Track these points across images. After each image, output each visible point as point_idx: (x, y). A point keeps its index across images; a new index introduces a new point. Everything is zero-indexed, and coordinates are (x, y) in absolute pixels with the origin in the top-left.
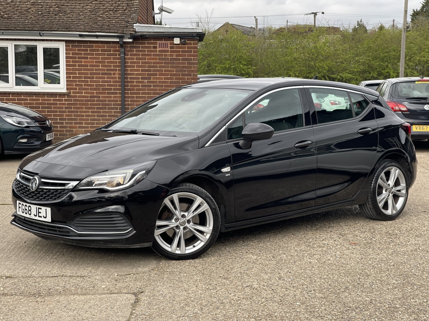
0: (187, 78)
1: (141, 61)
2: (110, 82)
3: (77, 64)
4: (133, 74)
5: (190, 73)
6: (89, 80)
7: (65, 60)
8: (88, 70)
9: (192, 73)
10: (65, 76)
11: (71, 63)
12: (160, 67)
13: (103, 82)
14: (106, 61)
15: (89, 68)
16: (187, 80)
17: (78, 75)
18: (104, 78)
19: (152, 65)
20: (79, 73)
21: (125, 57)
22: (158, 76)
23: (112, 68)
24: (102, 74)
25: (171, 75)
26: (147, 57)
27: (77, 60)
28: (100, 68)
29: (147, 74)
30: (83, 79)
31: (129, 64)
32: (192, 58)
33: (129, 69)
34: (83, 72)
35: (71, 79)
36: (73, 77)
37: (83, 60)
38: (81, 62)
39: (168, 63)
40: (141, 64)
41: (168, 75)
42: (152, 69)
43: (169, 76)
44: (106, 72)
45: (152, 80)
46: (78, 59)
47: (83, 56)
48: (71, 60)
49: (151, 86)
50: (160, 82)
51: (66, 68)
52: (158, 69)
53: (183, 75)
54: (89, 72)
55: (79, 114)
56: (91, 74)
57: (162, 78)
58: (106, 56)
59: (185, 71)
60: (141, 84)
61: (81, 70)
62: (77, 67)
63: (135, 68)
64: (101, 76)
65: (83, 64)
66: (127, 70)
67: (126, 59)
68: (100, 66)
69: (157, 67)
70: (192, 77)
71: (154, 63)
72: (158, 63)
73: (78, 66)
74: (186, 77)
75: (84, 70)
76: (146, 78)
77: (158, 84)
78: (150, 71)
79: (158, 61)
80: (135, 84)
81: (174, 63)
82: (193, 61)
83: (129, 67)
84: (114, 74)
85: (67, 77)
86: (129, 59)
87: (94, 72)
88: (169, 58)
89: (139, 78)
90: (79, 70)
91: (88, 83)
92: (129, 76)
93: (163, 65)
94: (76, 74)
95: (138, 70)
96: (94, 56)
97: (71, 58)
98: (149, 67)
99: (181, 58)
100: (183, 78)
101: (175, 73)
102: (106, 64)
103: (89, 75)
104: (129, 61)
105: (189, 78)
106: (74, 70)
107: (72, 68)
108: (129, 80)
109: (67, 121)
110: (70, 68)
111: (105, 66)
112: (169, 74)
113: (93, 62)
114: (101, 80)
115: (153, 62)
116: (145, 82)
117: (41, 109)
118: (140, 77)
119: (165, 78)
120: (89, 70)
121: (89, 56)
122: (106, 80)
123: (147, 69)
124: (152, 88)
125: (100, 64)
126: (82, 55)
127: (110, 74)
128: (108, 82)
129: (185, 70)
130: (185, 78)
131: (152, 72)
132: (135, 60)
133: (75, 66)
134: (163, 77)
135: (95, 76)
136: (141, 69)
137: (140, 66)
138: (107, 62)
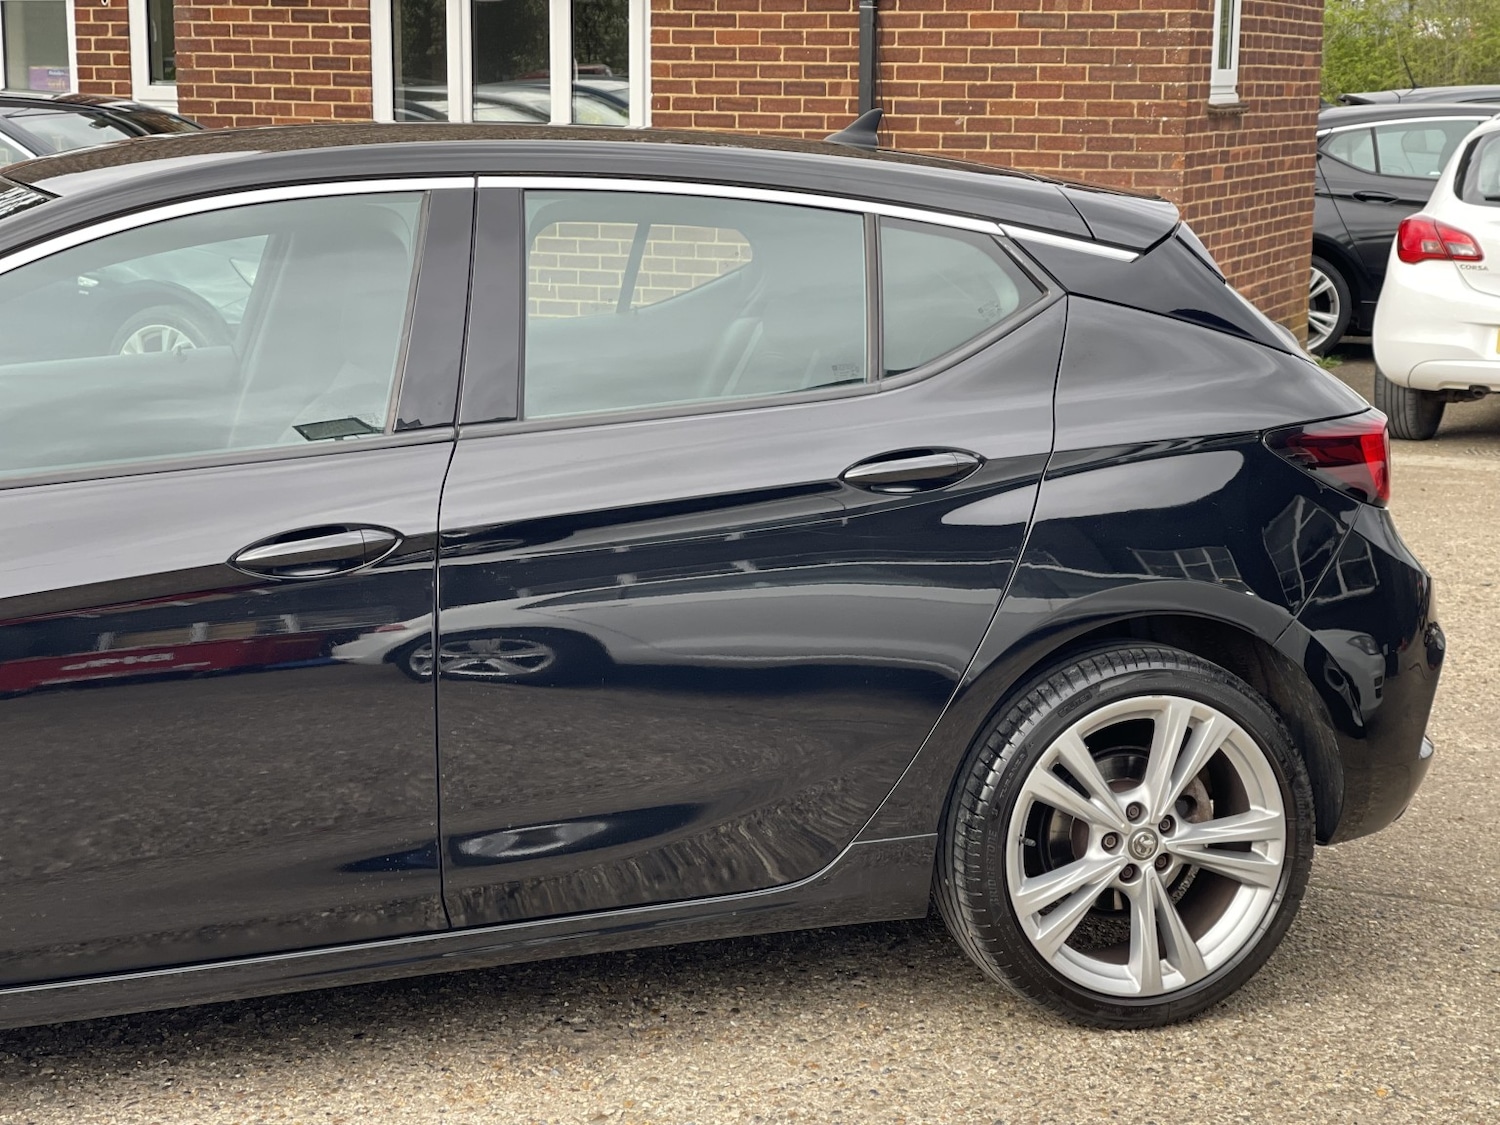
0: (1141, 107)
1: (944, 30)
2: (816, 123)
3: (693, 46)
4: (909, 90)
5: (1153, 84)
6: (736, 114)
7: (649, 29)
8: (735, 71)
9: (1163, 84)
10: (649, 96)
11: (671, 44)
12: (1025, 56)
13: (790, 122)
14: (805, 30)
15: (738, 62)
16: (1139, 114)
17: (694, 95)
18: (795, 106)
19: (991, 47)
20: (700, 88)
21: (881, 13)
22: (1014, 99)
23: (828, 63)
24: (790, 88)
25: (1070, 92)
26: (970, 13)
27: (693, 28)
28: (782, 63)
29: (971, 87)
30: (715, 112)
31: (896, 46)
32: (1167, 12)
33: (895, 65)
34: (714, 79)
35: (671, 111)
36: (676, 100)
37: (716, 29)
38: (709, 37)
39: (1058, 40)
40: (943, 46)
41: (1054, 91)
42: (989, 65)
43: (1062, 99)
44: (804, 80)
45: (988, 116)
46: (697, 25)
47: (716, 12)
48: (671, 29)
49: (981, 142)
50: (1019, 125)
51: (653, 65)
52: (1017, 65)
53: (1121, 91)
54: (738, 80)
55: (696, 258)
56: (746, 87)
57: (1029, 108)
58: (805, 12)
59: (1131, 73)
60: (941, 134)
61: (706, 71)
62: (693, 62)
63: (921, 63)
64: (782, 96)
65: (716, 45)
66: (888, 72)
67: (885, 21)
68: (782, 57)
69: (1008, 56)
70: (1161, 101)
71: (999, 38)
72: (1015, 39)
73: (698, 57)
74: (1135, 102)
75: (721, 71)
76: (961, 108)
77: (1012, 133)
78: (982, 73)
79: (1017, 29)
80: (918, 132)
81: (1083, 39)
82: (1170, 26)
83: (896, 56)
84: (835, 89)
85: (655, 103)
86: (898, 21)
87: (758, 79)
88: (1066, 13)
89: (933, 108)
90: (700, 71)
91: (733, 126)
92: (894, 99)
93: (1039, 46)
94: (687, 87)
95: (932, 73)
96: (760, 12)
97: (669, 20)
98: (977, 56)
99: (1115, 13)
100: (1120, 106)
101: (1087, 82)
102: (805, 46)
103: (738, 95)
104: (897, 30)
105: (1150, 106)
106: (682, 71)
107: (674, 66)
108: (893, 115)
109: (651, 288)
110: (667, 66)
111: (801, 55)
112: (1059, 86)
113: (753, 37)
114: (782, 115)
115: (995, 34)
116: (958, 123)
117: (557, 237)
118: (940, 100)
119: (1043, 108)
120: (739, 71)
121: (738, 13)
122: (802, 113)
123: (969, 64)
124: (988, 149)
125: (782, 47)
126: (713, 9)
127: (819, 89)
128: (811, 122)
129: (1133, 69)
130: (1131, 106)
131: (989, 82)
132: (921, 29)
133: (686, 54)
134: (1037, 101)
135: (760, 97)
136: (942, 65)
137: (941, 56)
138: (811, 38)
